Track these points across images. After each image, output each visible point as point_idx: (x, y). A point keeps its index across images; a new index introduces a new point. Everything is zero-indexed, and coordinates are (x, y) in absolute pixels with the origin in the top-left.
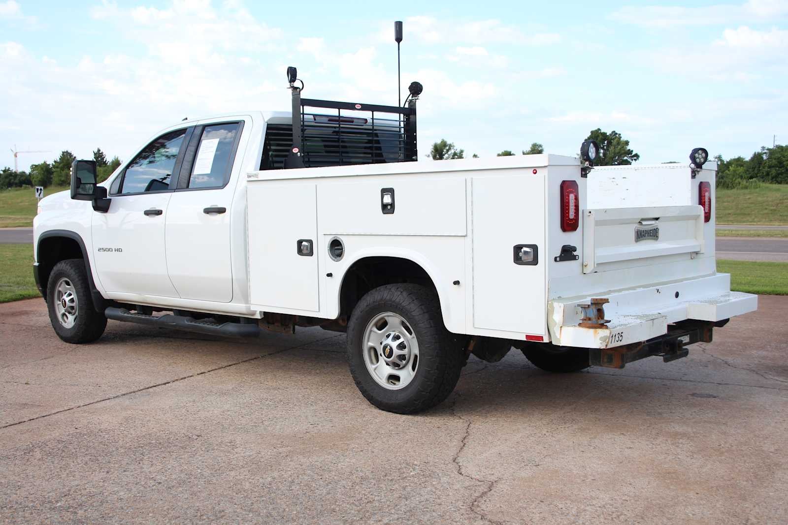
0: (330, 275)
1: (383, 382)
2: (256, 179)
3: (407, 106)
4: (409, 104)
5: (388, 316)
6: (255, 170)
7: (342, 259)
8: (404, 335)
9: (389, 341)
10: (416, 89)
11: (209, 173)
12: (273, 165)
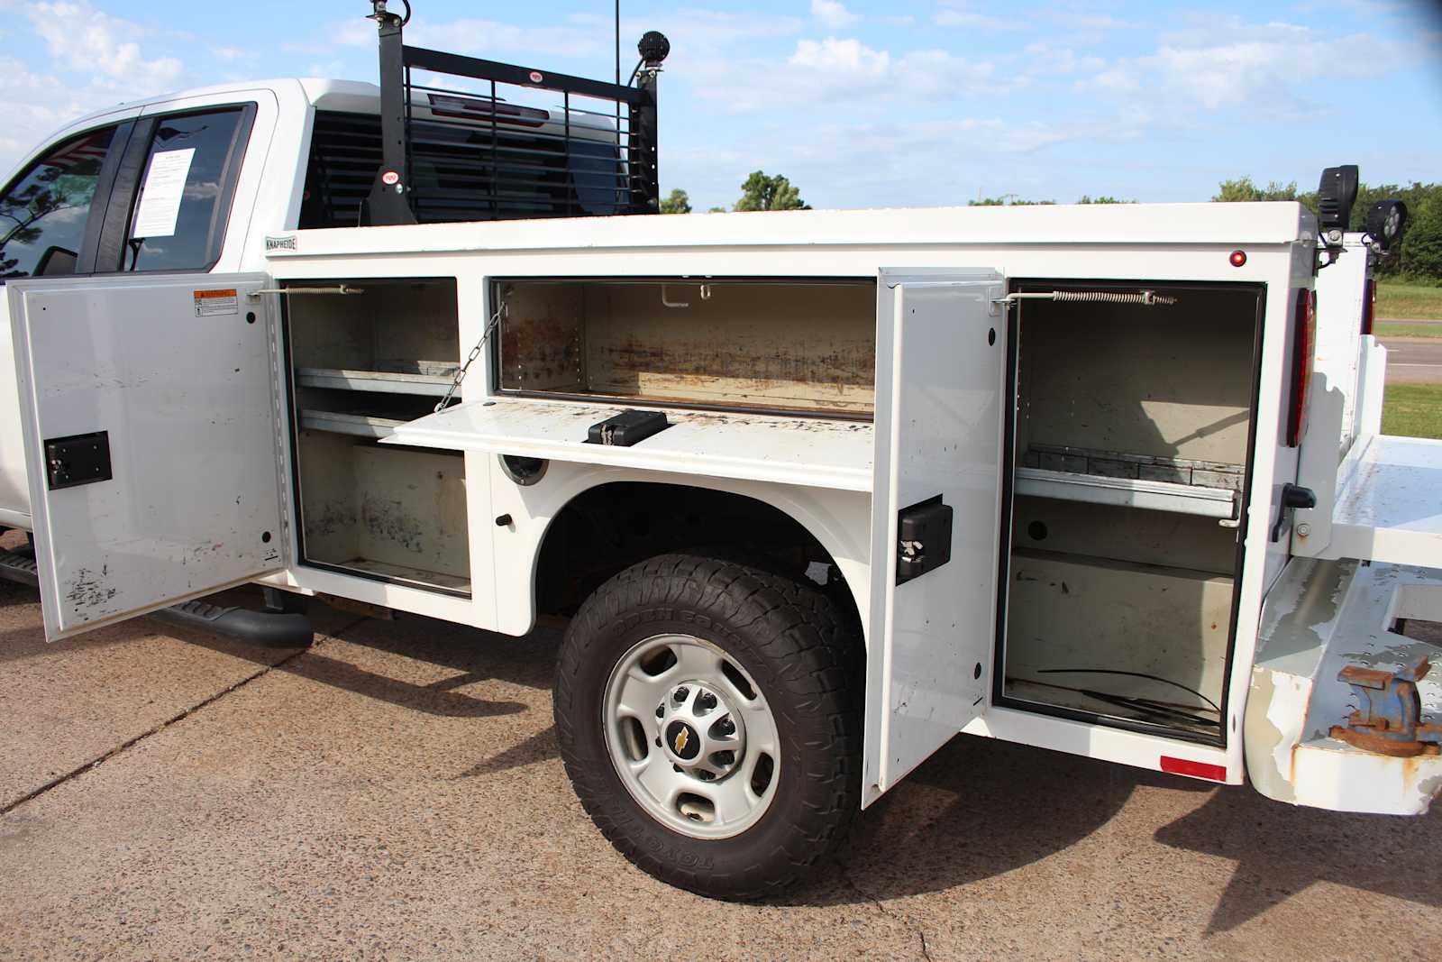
0: (504, 521)
1: (662, 811)
2: (290, 251)
3: (634, 85)
4: (639, 81)
5: (680, 644)
6: (287, 228)
7: (541, 477)
8: (727, 697)
9: (685, 712)
10: (655, 48)
11: (171, 233)
12: (332, 214)
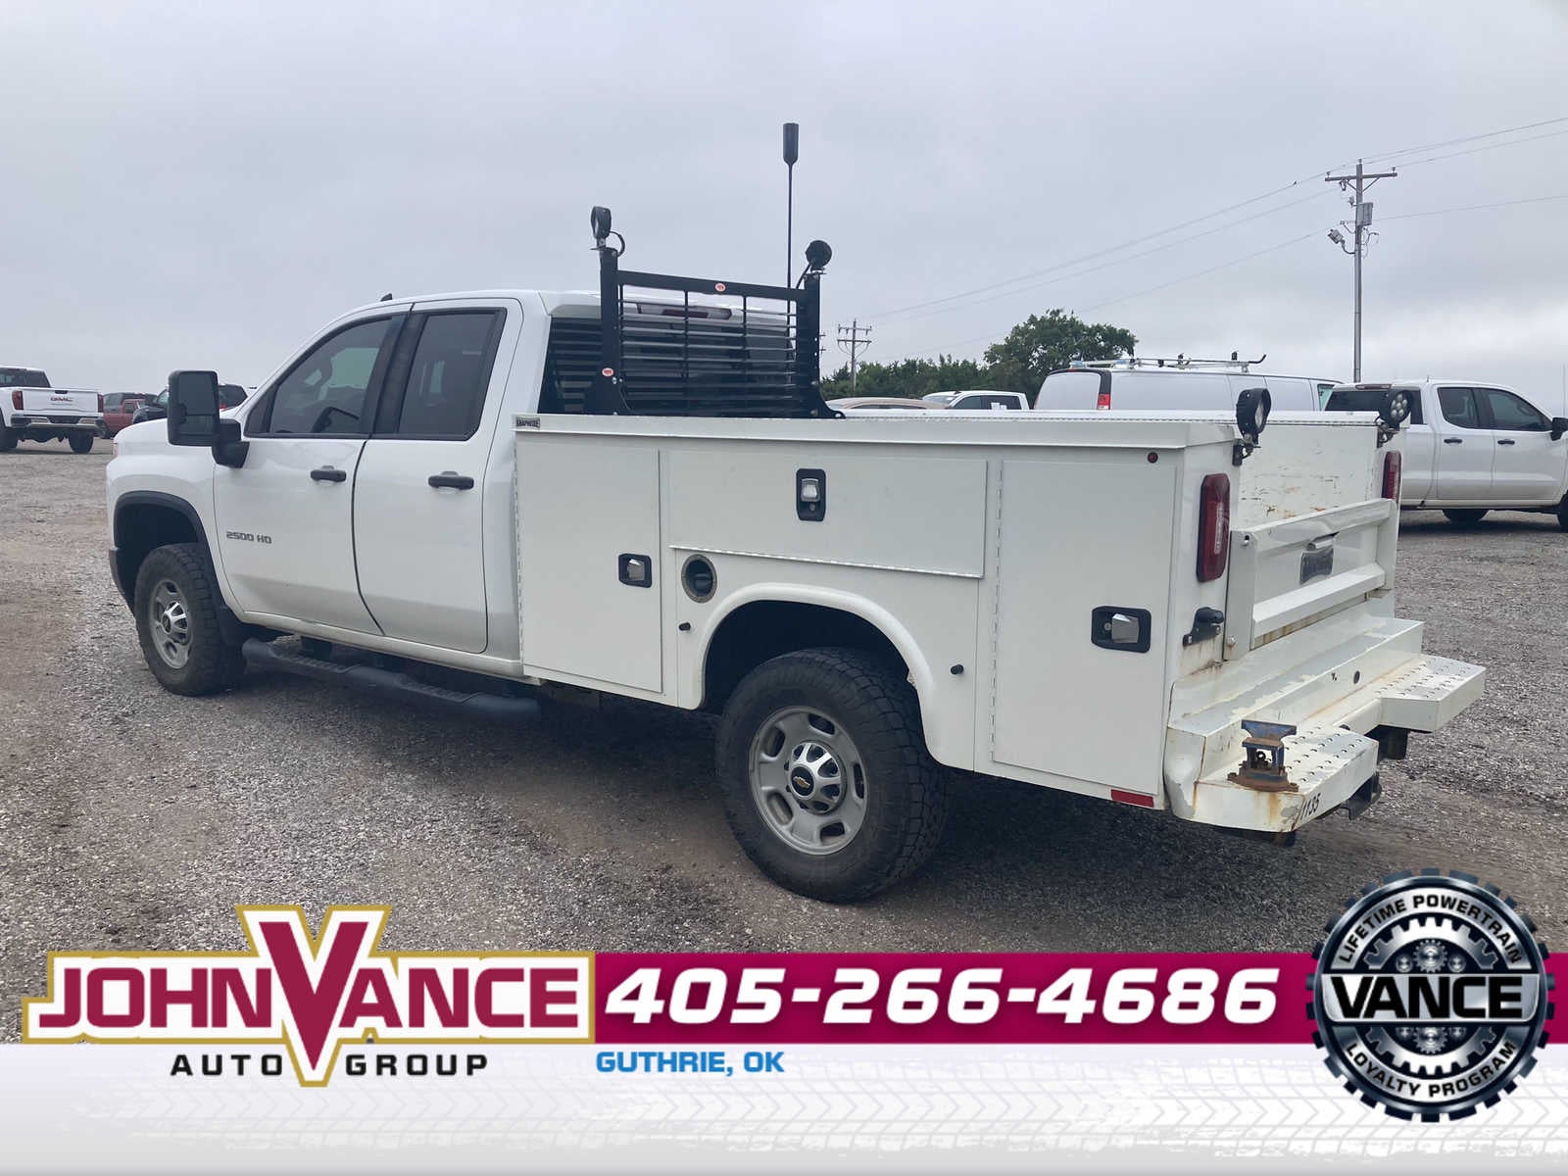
0: (685, 627)
2: (534, 430)
3: (802, 287)
4: (807, 282)
6: (531, 412)
7: (711, 598)
10: (819, 254)
